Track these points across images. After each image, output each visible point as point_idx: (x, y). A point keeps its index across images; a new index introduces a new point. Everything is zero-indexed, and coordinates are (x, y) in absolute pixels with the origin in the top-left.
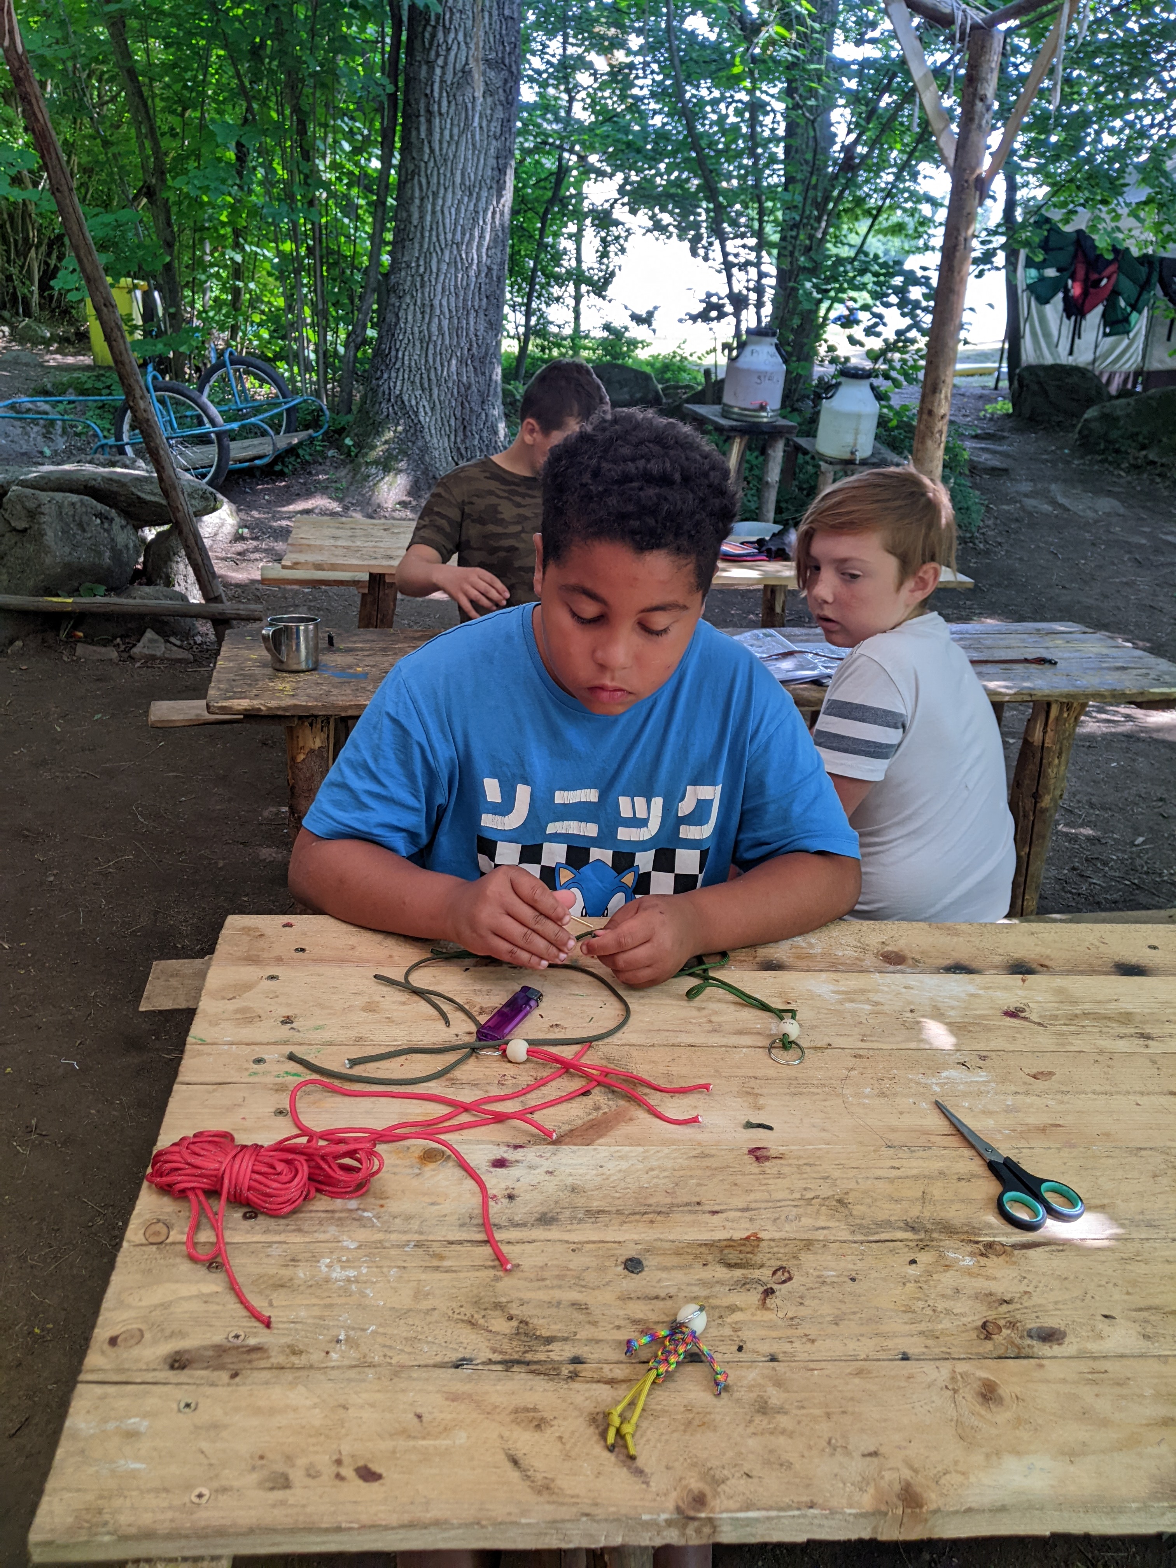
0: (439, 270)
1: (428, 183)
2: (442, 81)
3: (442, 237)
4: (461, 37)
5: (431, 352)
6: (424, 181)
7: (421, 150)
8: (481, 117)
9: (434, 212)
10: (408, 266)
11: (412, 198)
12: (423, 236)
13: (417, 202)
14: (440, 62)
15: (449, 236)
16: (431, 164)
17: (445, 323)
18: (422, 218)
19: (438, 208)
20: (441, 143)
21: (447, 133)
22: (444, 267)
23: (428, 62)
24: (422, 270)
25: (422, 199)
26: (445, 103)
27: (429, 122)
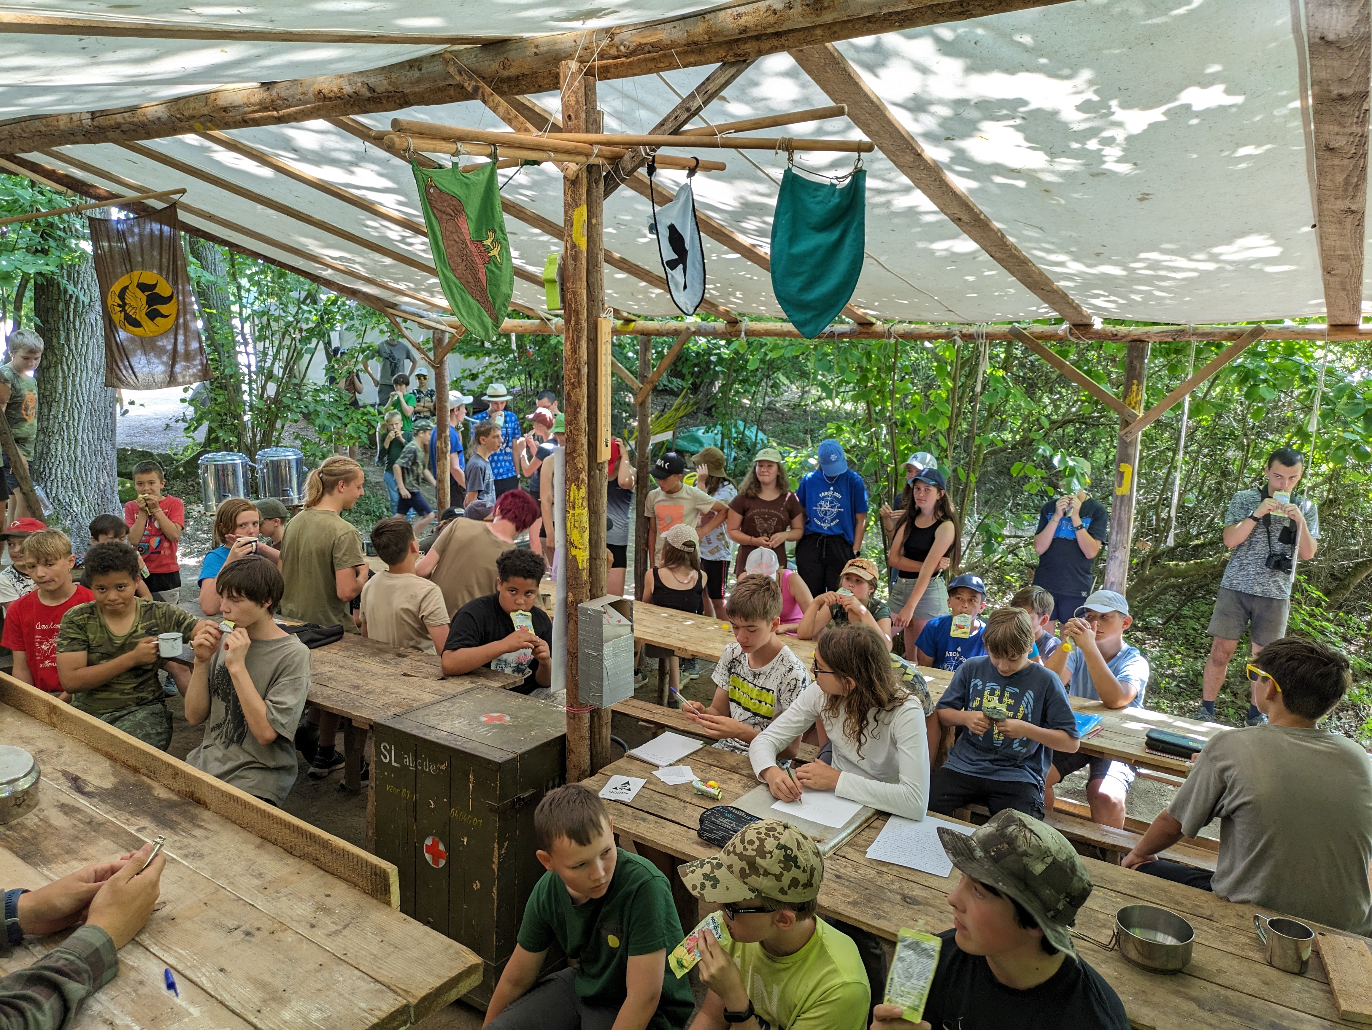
5: (77, 467)
10: (56, 417)
16: (71, 357)
17: (86, 449)
19: (77, 383)
20: (76, 346)
21: (80, 340)
23: (64, 301)
24: (67, 419)
26: (78, 324)
27: (67, 334)
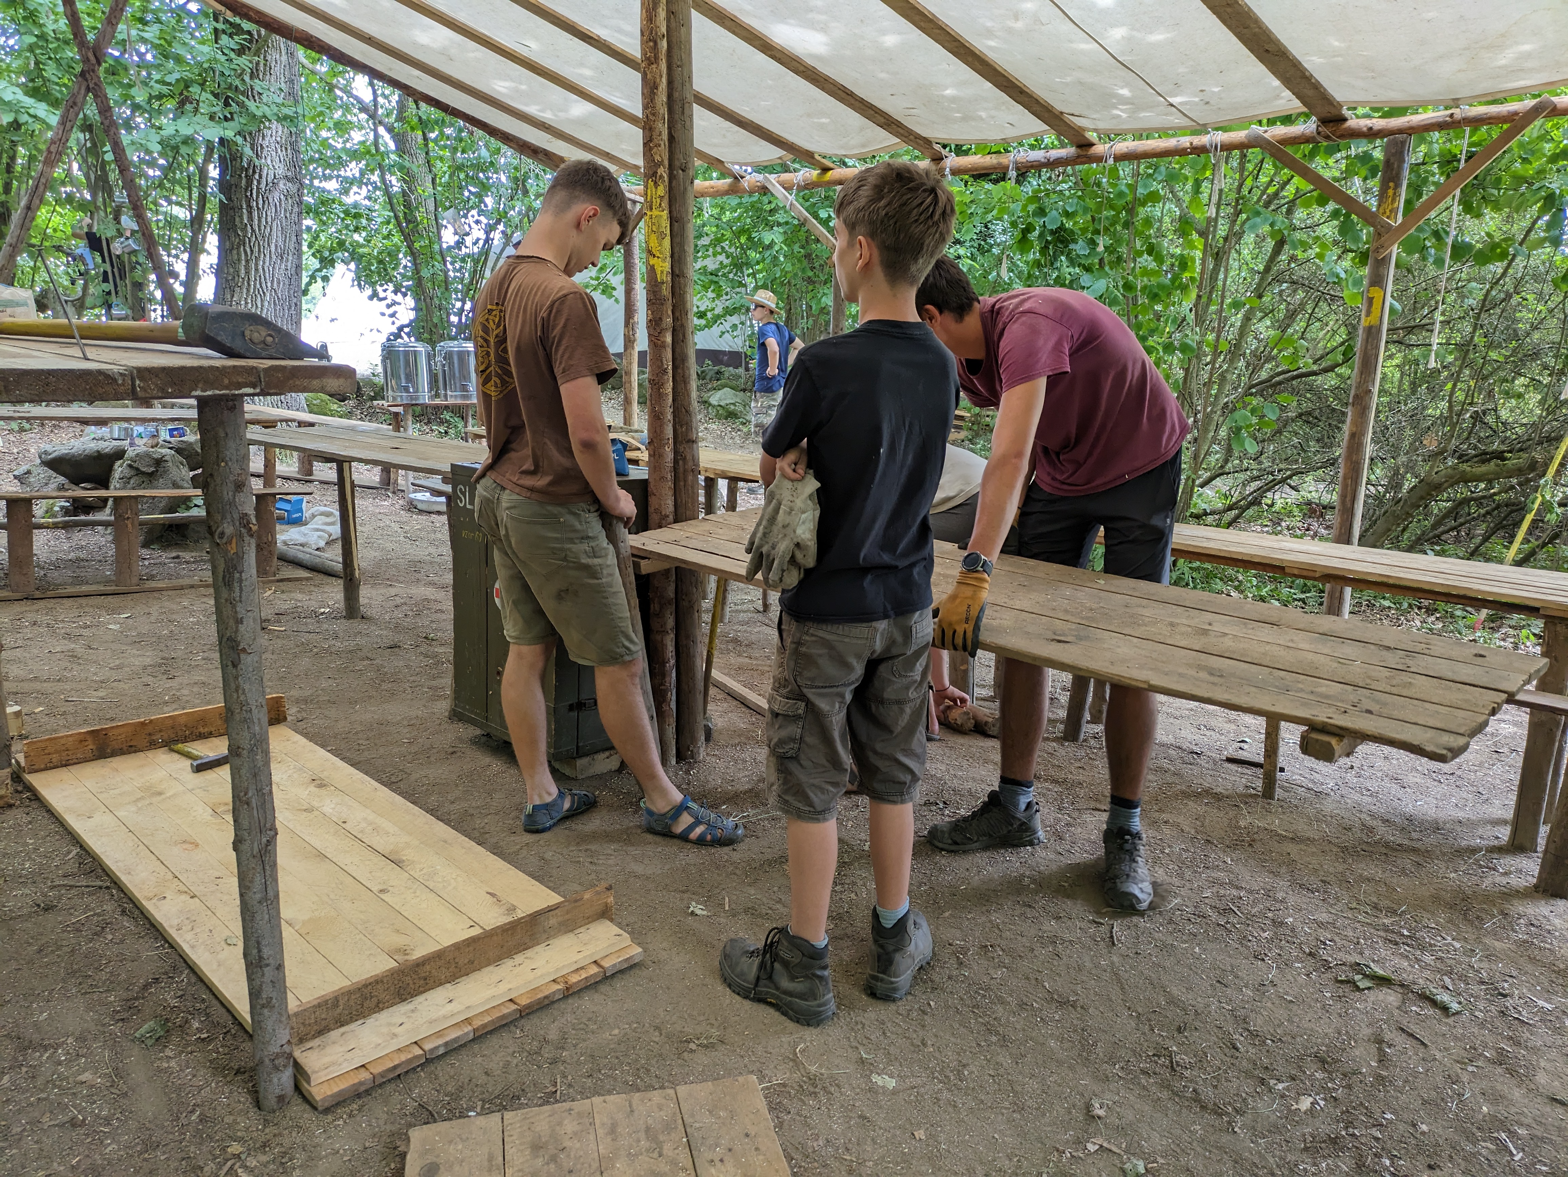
0: (262, 306)
1: (252, 251)
2: (258, 188)
3: (264, 285)
4: (269, 162)
6: (248, 250)
7: (244, 229)
8: (285, 210)
9: (257, 270)
11: (239, 260)
12: (249, 285)
13: (243, 263)
14: (257, 176)
15: (269, 284)
18: (247, 273)
19: (260, 267)
20: (259, 227)
21: (263, 220)
22: (266, 304)
23: (248, 176)
25: (247, 261)
26: (261, 202)
27: (250, 213)
